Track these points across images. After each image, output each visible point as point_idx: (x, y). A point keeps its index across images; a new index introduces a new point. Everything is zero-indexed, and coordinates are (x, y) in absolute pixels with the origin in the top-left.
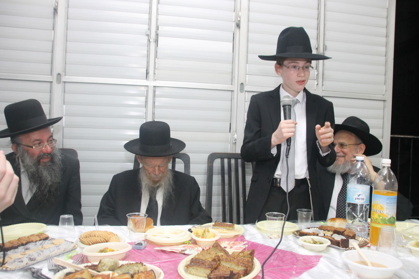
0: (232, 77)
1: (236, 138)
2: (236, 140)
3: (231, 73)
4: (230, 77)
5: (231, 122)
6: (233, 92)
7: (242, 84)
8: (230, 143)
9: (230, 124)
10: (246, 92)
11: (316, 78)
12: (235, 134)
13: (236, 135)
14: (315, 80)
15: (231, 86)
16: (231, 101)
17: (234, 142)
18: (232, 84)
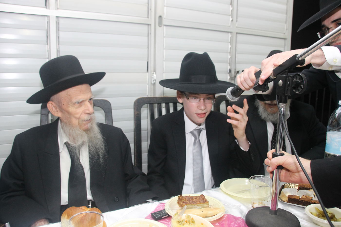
0: (148, 8)
1: (155, 78)
2: (155, 81)
3: (147, 5)
4: (146, 8)
5: (148, 60)
6: (149, 26)
7: (160, 17)
8: (148, 84)
9: (148, 62)
10: (165, 27)
11: (230, 14)
12: (153, 74)
13: (155, 75)
14: (230, 15)
15: (147, 19)
16: (148, 36)
17: (153, 83)
18: (148, 17)
